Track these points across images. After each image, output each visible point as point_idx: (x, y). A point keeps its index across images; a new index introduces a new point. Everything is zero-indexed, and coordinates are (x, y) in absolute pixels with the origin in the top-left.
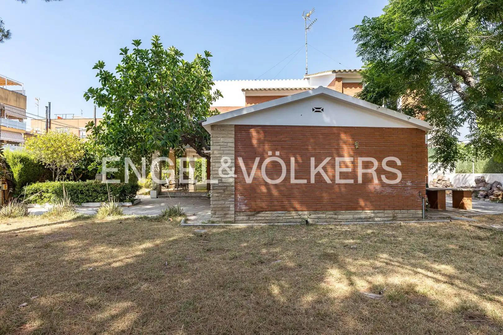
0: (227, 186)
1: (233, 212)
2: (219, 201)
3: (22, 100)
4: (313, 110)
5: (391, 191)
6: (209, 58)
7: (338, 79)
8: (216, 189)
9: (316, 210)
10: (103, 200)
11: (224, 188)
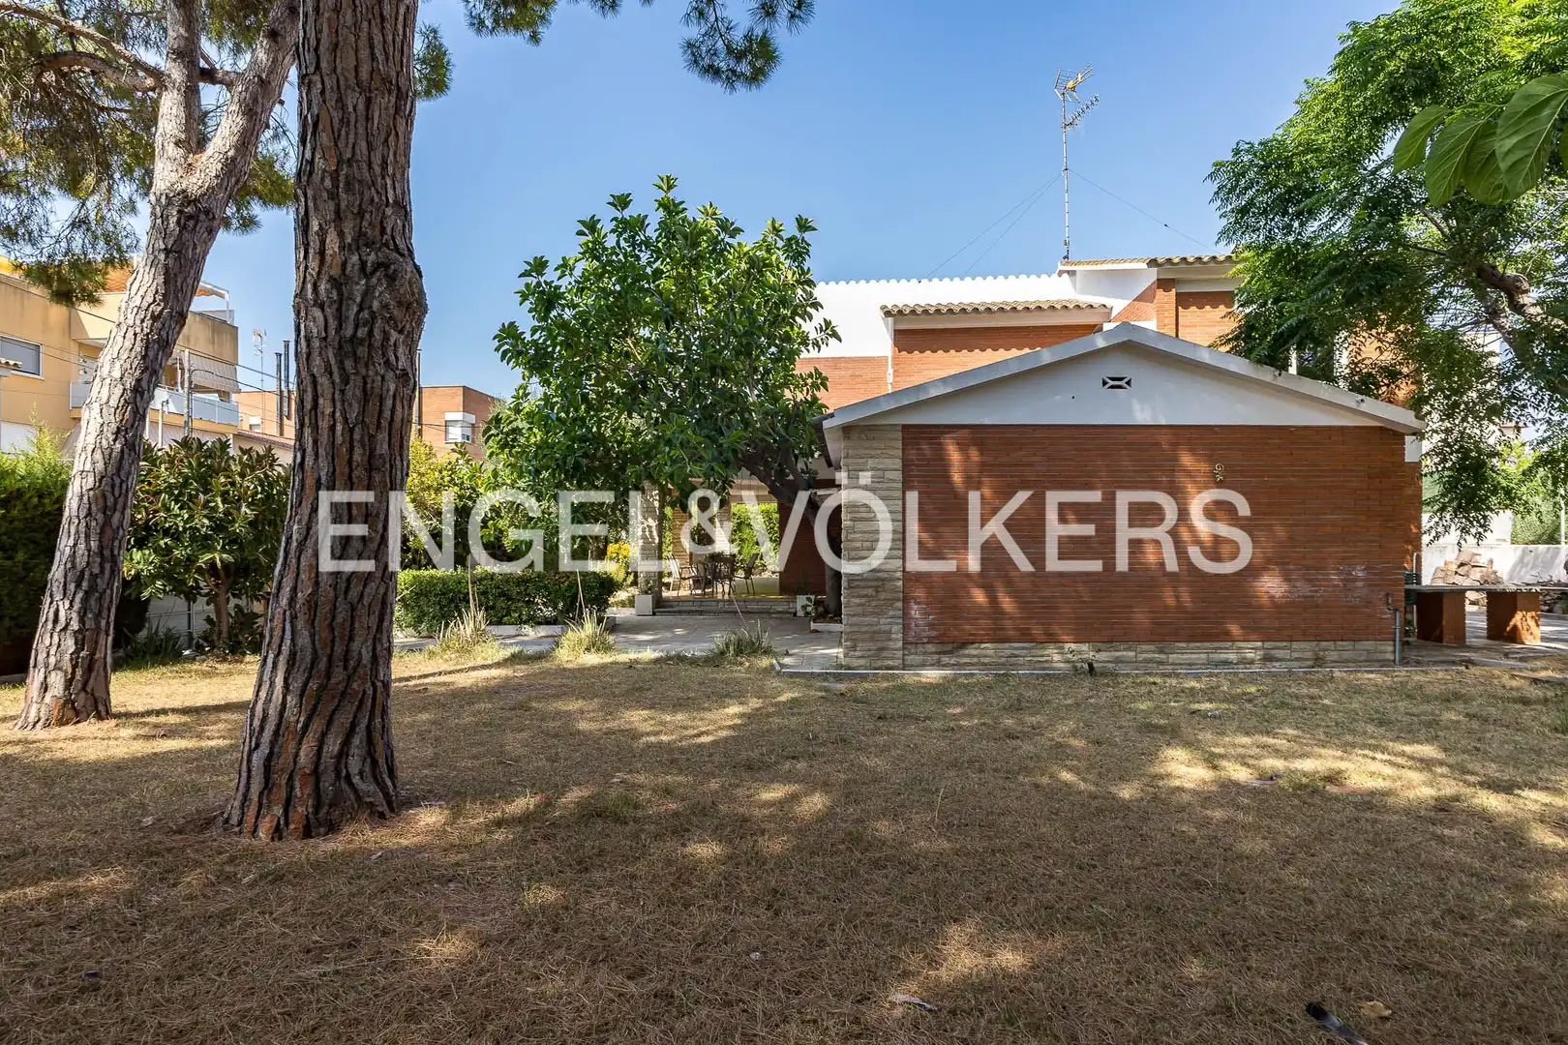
0: (883, 580)
1: (900, 644)
2: (864, 615)
3: (226, 337)
4: (1105, 383)
5: (1311, 591)
6: (807, 236)
7: (1164, 284)
8: (857, 587)
9: (1110, 641)
10: (524, 618)
11: (875, 583)
